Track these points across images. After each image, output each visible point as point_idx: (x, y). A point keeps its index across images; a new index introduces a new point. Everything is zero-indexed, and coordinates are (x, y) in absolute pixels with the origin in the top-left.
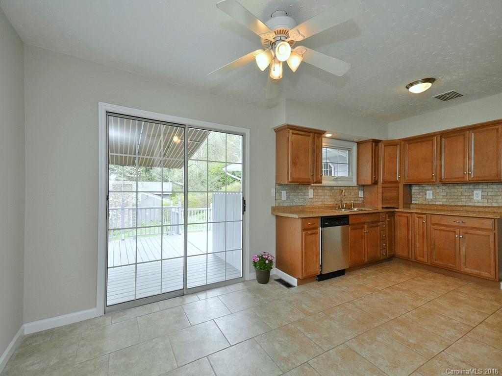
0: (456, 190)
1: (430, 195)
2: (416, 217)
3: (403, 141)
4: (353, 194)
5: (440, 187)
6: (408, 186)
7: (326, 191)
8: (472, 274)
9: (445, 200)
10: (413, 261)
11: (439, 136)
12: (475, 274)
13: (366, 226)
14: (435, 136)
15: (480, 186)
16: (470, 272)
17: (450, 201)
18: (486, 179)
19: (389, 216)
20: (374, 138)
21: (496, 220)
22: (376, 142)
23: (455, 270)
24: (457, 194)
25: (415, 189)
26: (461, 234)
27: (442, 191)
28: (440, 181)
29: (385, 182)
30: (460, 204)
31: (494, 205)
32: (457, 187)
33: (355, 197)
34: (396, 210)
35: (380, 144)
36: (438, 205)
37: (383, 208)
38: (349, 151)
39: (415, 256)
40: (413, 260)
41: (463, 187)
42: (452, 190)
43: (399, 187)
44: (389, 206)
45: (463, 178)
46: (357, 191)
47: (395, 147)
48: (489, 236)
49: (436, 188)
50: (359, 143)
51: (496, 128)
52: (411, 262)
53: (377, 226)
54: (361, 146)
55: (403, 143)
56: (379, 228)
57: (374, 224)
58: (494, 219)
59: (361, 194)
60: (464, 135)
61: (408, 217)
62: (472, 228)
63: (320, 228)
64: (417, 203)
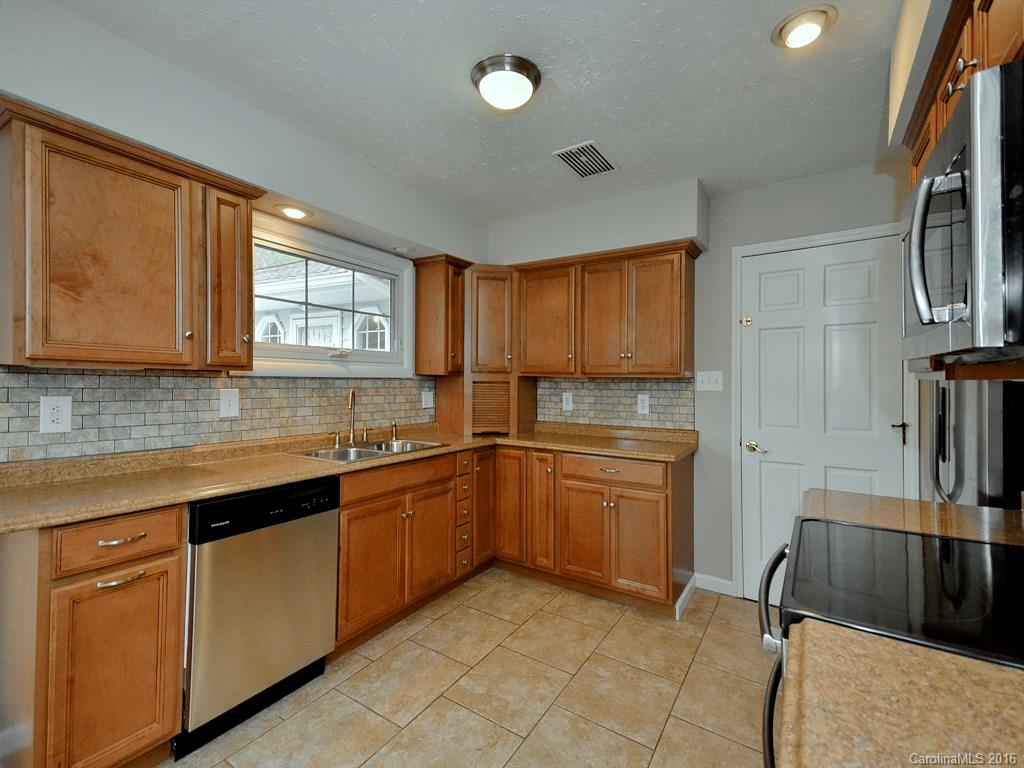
0: (610, 393)
1: (568, 401)
2: (535, 458)
3: (518, 271)
4: (401, 399)
5: (586, 385)
6: (530, 382)
7: (301, 394)
8: (630, 591)
9: (592, 414)
10: (528, 568)
11: (579, 267)
12: (634, 592)
13: (408, 497)
14: (572, 265)
15: (648, 385)
16: (626, 588)
17: (601, 416)
18: (655, 370)
19: (480, 459)
20: (449, 253)
21: (670, 465)
22: (458, 266)
23: (602, 584)
24: (611, 401)
25: (543, 390)
26: (614, 498)
27: (589, 394)
28: (583, 373)
29: (478, 368)
30: (616, 423)
31: (669, 426)
32: (612, 386)
33: (408, 406)
34: (499, 441)
35: (467, 272)
36: (581, 425)
37: (475, 435)
38: (393, 282)
39: (532, 554)
40: (529, 564)
41: (622, 385)
42: (605, 392)
43: (508, 383)
44: (489, 430)
45: (619, 366)
46: (414, 391)
47: (500, 283)
48: (658, 502)
49: (579, 386)
50: (419, 264)
51: (669, 260)
52: (525, 569)
53: (445, 492)
54: (425, 271)
55: (516, 275)
56: (450, 495)
57: (438, 486)
58: (666, 463)
59: (428, 399)
60: (620, 270)
61: (520, 459)
62: (631, 485)
63: (190, 545)
64: (546, 420)
